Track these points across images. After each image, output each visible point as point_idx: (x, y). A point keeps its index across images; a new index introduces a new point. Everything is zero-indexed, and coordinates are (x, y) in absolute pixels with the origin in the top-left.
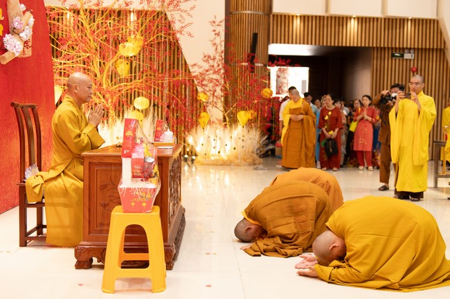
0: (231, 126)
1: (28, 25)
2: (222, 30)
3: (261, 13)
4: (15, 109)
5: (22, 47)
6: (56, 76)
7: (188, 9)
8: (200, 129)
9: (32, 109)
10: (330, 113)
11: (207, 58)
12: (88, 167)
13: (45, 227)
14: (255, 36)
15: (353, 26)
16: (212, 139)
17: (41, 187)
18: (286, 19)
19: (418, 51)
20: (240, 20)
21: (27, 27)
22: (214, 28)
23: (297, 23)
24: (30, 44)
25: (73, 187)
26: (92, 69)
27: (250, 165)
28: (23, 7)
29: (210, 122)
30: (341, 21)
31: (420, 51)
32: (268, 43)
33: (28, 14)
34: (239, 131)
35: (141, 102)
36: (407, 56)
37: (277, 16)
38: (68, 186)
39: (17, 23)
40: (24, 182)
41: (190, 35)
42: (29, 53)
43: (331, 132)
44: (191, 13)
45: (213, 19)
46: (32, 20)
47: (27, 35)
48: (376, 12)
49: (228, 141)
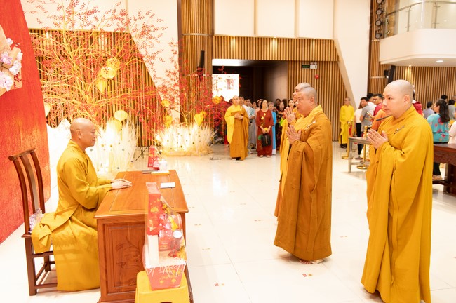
0: (189, 125)
1: (16, 59)
2: (177, 49)
3: (206, 35)
4: (14, 161)
5: (12, 81)
6: (45, 96)
7: (157, 36)
8: (166, 130)
9: (31, 154)
10: (265, 114)
11: (169, 73)
12: (102, 229)
13: (53, 263)
14: (203, 53)
15: (274, 44)
16: (175, 136)
17: (49, 237)
18: (225, 40)
19: (320, 63)
20: (190, 41)
21: (16, 62)
22: (173, 48)
23: (233, 43)
24: (20, 77)
25: (82, 234)
26: (76, 87)
27: (205, 155)
28: (10, 42)
29: (172, 123)
30: (265, 41)
31: (321, 63)
32: (212, 58)
33: (15, 49)
34: (195, 128)
35: (120, 115)
36: (312, 67)
37: (218, 37)
38: (77, 234)
39: (5, 59)
40: (30, 234)
41: (162, 60)
42: (19, 85)
43: (266, 129)
44: (159, 39)
45: (171, 41)
46: (20, 55)
47: (16, 70)
48: (291, 35)
49: (187, 137)
